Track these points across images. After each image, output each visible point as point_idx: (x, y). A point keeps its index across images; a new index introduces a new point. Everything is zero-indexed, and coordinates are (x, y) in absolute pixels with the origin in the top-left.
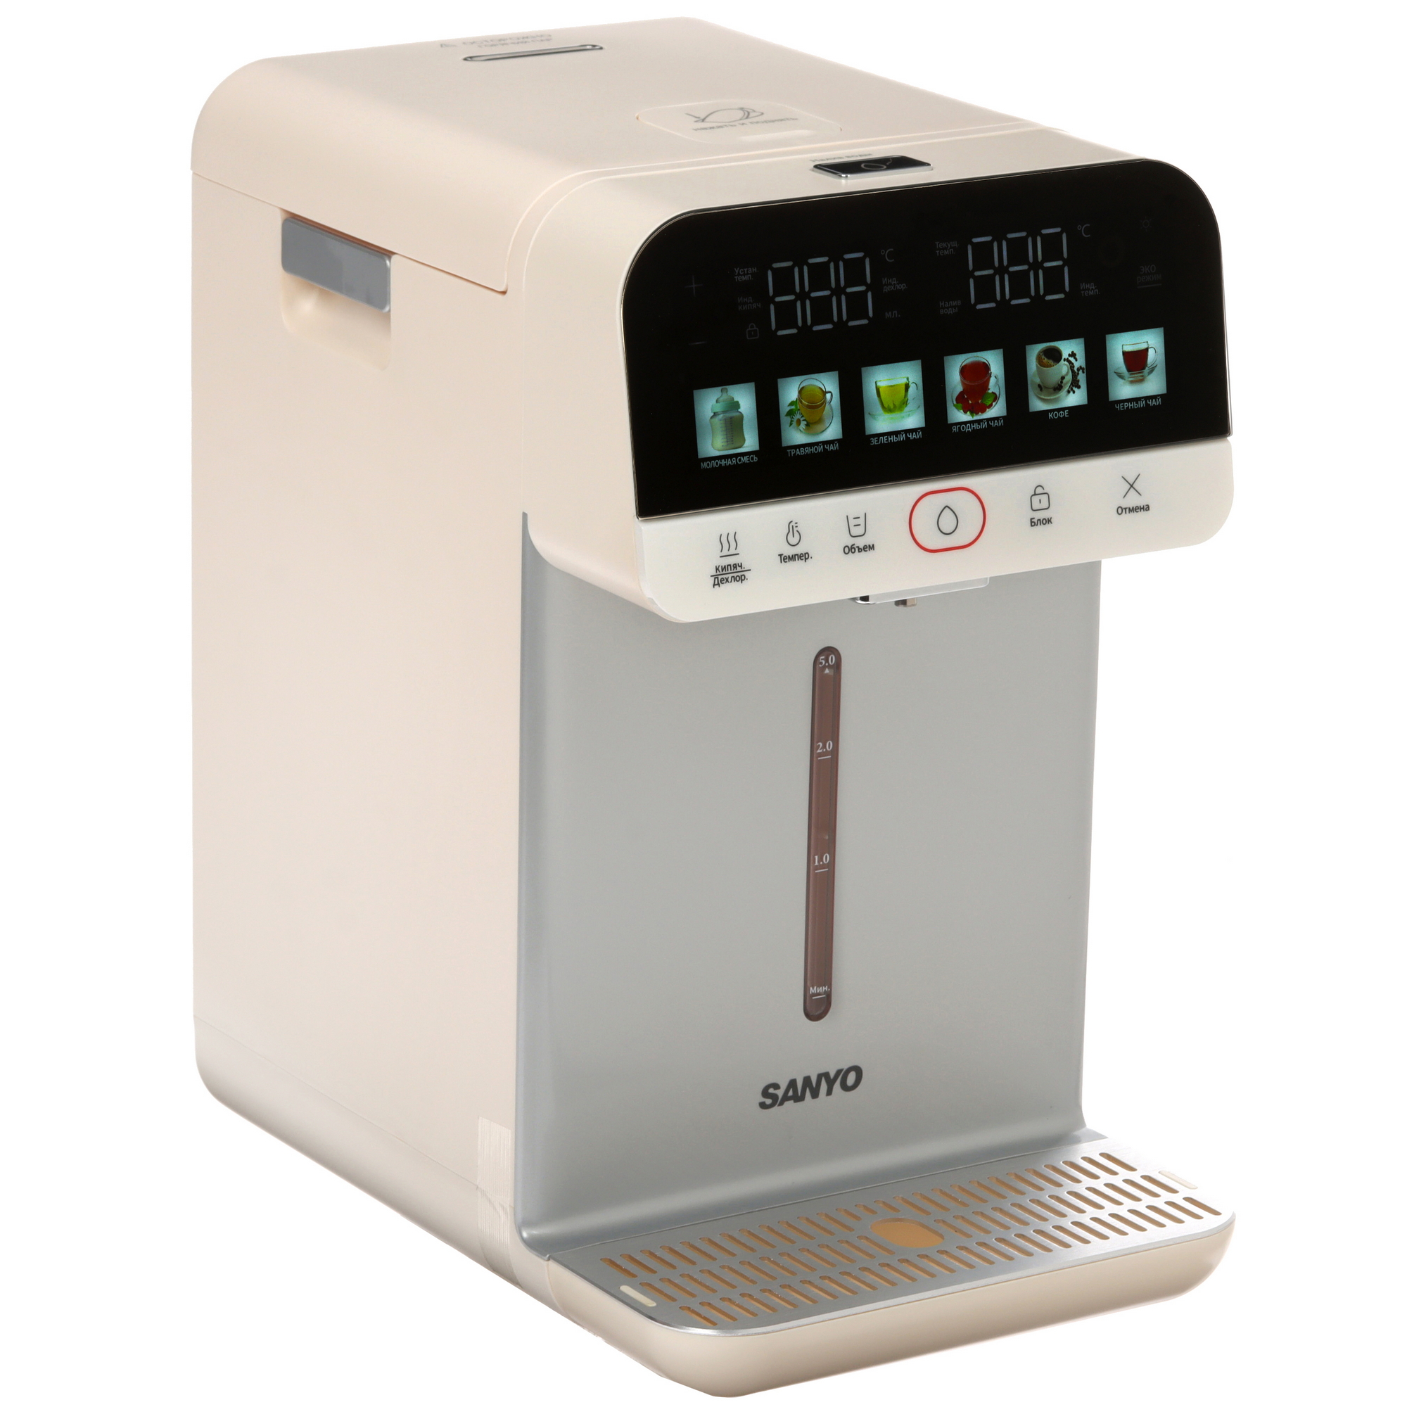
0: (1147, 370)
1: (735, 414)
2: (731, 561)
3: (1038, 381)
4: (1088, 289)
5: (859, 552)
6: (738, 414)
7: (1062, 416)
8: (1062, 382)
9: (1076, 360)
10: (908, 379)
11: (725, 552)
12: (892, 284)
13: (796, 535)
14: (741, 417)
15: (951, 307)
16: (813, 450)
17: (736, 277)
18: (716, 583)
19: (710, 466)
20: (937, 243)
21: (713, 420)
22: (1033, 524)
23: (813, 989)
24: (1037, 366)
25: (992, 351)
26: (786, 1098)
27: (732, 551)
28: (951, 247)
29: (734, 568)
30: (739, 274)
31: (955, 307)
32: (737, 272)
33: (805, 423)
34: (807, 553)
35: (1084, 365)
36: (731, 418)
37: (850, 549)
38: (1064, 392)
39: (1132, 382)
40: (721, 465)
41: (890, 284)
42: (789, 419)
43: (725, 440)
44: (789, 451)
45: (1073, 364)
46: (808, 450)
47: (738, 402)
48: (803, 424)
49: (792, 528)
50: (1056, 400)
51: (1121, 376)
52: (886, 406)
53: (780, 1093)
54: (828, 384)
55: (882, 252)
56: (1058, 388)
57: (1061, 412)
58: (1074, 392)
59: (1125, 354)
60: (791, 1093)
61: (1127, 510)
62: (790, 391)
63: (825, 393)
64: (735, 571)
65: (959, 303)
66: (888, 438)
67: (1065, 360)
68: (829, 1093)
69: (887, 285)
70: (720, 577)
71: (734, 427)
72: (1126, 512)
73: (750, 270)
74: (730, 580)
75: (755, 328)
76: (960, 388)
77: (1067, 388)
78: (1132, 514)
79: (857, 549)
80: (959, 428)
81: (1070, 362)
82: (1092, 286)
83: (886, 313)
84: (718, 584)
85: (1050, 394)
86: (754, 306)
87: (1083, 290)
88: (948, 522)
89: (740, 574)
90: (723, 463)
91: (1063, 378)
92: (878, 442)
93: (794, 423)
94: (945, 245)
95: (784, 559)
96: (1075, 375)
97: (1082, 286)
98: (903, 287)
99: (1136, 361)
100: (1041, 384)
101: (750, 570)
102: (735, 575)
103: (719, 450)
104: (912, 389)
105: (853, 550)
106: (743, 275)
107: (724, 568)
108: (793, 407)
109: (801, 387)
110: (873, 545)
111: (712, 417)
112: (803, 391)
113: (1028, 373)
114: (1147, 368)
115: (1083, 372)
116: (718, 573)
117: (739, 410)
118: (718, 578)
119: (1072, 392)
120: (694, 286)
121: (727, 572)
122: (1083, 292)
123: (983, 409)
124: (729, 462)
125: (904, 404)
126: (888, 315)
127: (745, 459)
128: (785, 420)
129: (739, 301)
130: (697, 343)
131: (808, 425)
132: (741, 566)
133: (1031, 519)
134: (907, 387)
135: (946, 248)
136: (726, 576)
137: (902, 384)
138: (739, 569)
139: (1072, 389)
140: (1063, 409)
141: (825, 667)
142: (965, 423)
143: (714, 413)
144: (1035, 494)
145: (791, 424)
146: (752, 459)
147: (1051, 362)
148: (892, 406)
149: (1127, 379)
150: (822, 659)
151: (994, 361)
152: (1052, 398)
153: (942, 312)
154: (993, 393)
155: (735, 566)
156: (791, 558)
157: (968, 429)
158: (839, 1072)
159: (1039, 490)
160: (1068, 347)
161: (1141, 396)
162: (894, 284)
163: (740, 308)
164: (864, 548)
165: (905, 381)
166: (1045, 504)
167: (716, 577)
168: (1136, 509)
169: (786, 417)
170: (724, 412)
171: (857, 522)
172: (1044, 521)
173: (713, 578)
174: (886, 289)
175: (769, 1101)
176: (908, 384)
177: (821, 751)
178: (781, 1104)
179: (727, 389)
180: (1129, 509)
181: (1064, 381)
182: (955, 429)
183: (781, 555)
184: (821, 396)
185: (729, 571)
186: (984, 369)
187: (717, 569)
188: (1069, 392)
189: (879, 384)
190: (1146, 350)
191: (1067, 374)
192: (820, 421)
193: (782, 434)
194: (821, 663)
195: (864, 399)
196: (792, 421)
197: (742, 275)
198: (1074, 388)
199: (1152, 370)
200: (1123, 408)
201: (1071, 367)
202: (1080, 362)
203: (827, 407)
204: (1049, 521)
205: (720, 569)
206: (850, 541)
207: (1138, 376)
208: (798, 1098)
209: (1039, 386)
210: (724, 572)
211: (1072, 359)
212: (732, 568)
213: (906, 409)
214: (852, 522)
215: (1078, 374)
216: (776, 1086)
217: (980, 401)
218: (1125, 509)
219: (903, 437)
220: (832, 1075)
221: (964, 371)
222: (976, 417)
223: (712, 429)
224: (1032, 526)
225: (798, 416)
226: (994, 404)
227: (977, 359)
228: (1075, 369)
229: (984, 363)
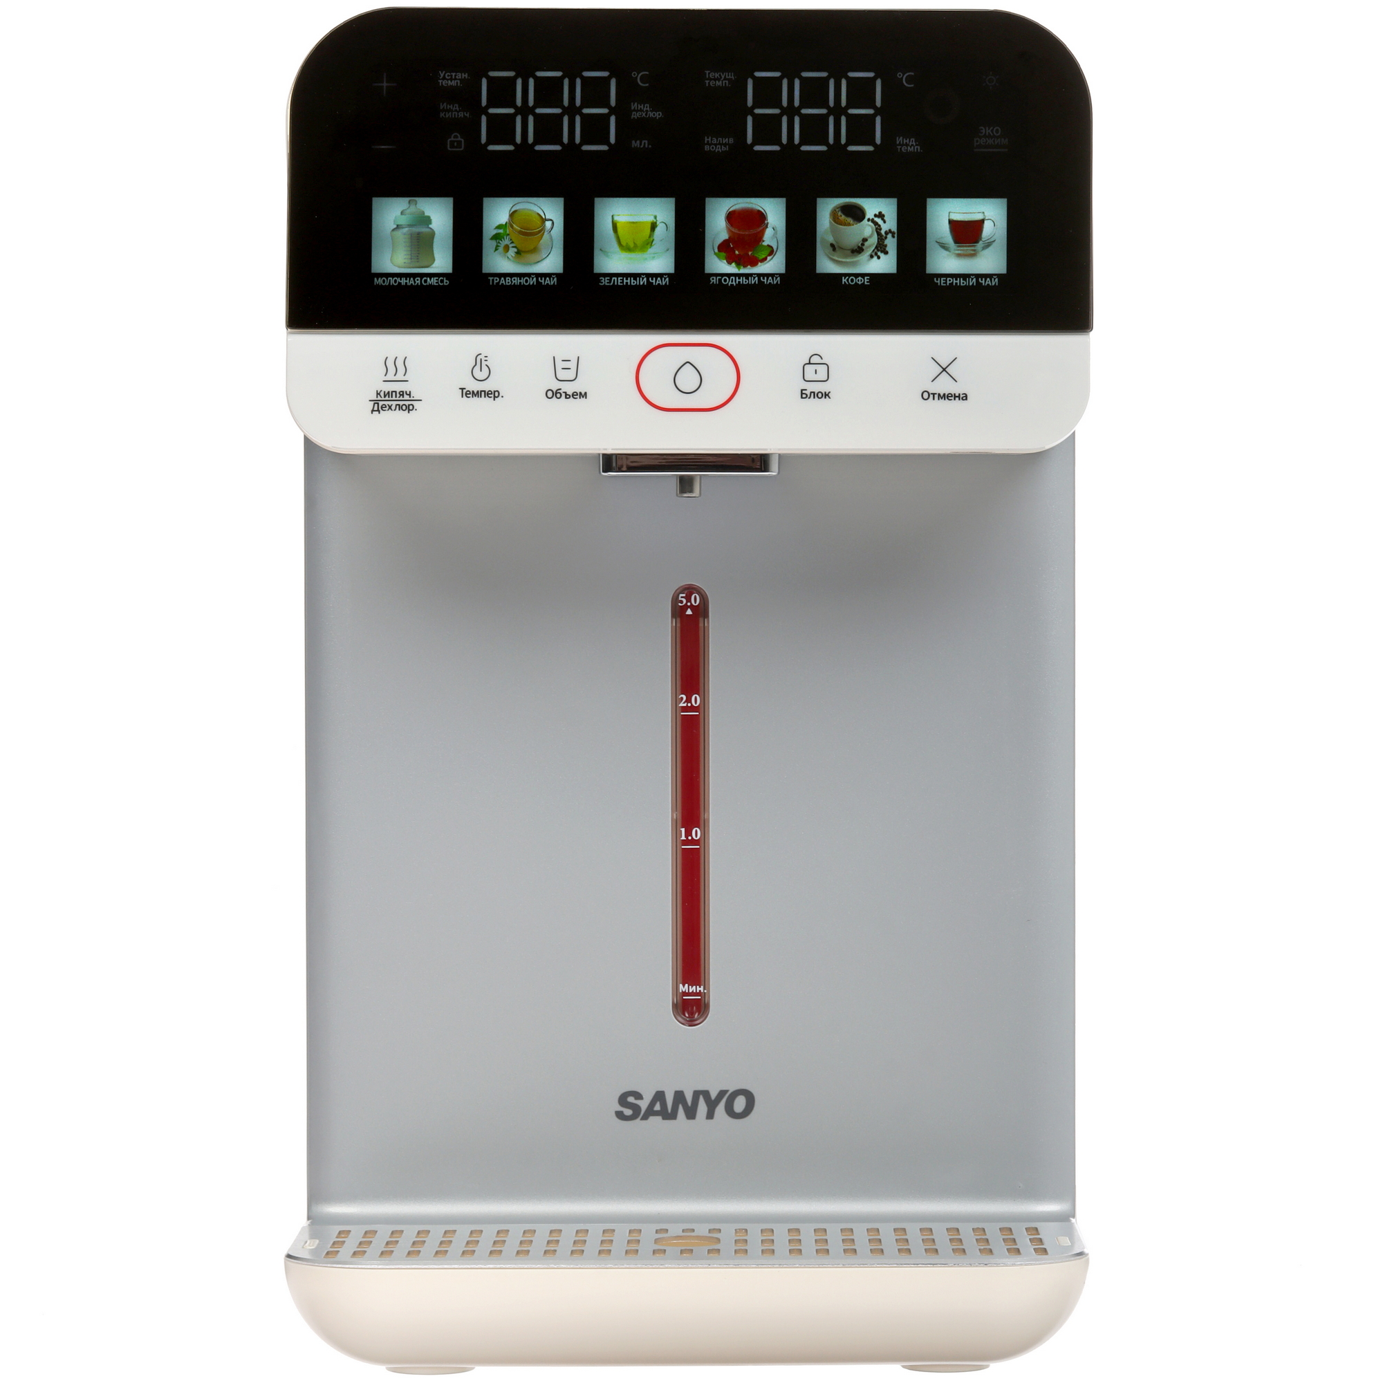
0: (980, 244)
1: (424, 230)
2: (398, 387)
3: (831, 239)
4: (907, 145)
5: (566, 398)
6: (427, 230)
7: (860, 283)
8: (863, 245)
9: (885, 222)
10: (655, 217)
11: (390, 376)
12: (642, 111)
13: (485, 369)
14: (432, 235)
15: (719, 144)
16: (523, 281)
17: (440, 81)
18: (376, 408)
19: (386, 283)
20: (707, 72)
21: (395, 233)
22: (804, 396)
23: (684, 986)
24: (830, 222)
25: (772, 200)
26: (650, 1112)
27: (400, 376)
28: (725, 79)
29: (401, 395)
30: (444, 78)
31: (725, 145)
32: (442, 75)
33: (516, 250)
34: (497, 391)
35: (894, 229)
36: (419, 233)
37: (556, 394)
38: (864, 256)
39: (959, 255)
40: (400, 283)
41: (641, 110)
42: (494, 243)
43: (409, 257)
44: (491, 278)
45: (880, 226)
46: (516, 281)
47: (429, 217)
48: (512, 252)
49: (479, 361)
50: (854, 264)
51: (944, 247)
52: (624, 243)
53: (644, 1104)
54: (551, 211)
55: (634, 74)
56: (859, 250)
57: (860, 278)
58: (879, 258)
59: (951, 222)
60: (657, 1107)
61: (936, 396)
62: (498, 212)
63: (544, 220)
64: (401, 398)
65: (731, 141)
66: (623, 280)
67: (869, 220)
68: (710, 1115)
69: (637, 111)
70: (381, 403)
71: (422, 242)
72: (934, 399)
73: (459, 76)
74: (393, 408)
75: (459, 139)
76: (724, 236)
77: (869, 252)
78: (942, 401)
79: (563, 395)
80: (720, 280)
81: (876, 223)
82: (913, 141)
83: (633, 142)
84: (378, 411)
85: (846, 256)
86: (461, 115)
87: (900, 144)
88: (688, 379)
89: (407, 403)
90: (403, 281)
91: (865, 240)
92: (610, 282)
93: (501, 249)
94: (717, 75)
95: (466, 394)
96: (881, 239)
97: (899, 140)
98: (658, 115)
99: (967, 233)
100: (834, 243)
101: (421, 400)
102: (401, 403)
103: (399, 267)
104: (660, 229)
105: (558, 395)
106: (451, 80)
107: (388, 394)
108: (501, 231)
109: (513, 210)
110: (586, 393)
111: (394, 230)
112: (516, 215)
113: (818, 229)
114: (981, 242)
115: (893, 237)
116: (379, 398)
117: (430, 226)
118: (378, 404)
119: (875, 258)
120: (385, 84)
121: (390, 399)
122: (899, 147)
123: (754, 262)
124: (411, 282)
125: (647, 244)
126: (635, 144)
127: (433, 281)
128: (488, 245)
129: (441, 108)
130: (383, 147)
131: (518, 253)
132: (410, 395)
133: (802, 390)
134: (654, 226)
135: (718, 79)
136: (390, 403)
137: (647, 222)
138: (406, 397)
139: (876, 254)
140: (863, 275)
141: (686, 607)
142: (729, 275)
143: (397, 226)
144: (810, 363)
145: (496, 249)
146: (442, 281)
147: (850, 220)
148: (632, 245)
149: (952, 251)
150: (682, 597)
151: (774, 211)
152: (848, 260)
153: (707, 148)
154: (768, 246)
155: (402, 393)
156: (477, 394)
157: (732, 282)
158: (722, 1093)
159: (815, 359)
160: (871, 206)
161: (970, 272)
162: (647, 111)
163: (442, 115)
164: (573, 395)
165: (651, 219)
166: (822, 374)
167: (376, 402)
168: (948, 397)
169: (491, 241)
170: (410, 226)
171: (566, 365)
172: (820, 395)
173: (373, 402)
174: (635, 115)
175: (628, 1112)
176: (656, 223)
177: (685, 705)
178: (645, 1118)
179: (416, 201)
180: (939, 395)
181: (866, 244)
182: (714, 280)
183: (462, 389)
184: (539, 222)
185: (394, 398)
186: (759, 219)
187: (378, 394)
188: (872, 257)
189: (616, 218)
190: (982, 221)
191: (871, 236)
192: (535, 250)
193: (484, 259)
194: (682, 602)
195: (595, 233)
196: (497, 246)
197: (448, 80)
198: (879, 253)
199: (988, 245)
200: (946, 283)
201: (876, 229)
202: (890, 223)
203: (546, 236)
204: (827, 395)
205: (382, 394)
206: (555, 386)
207: (967, 249)
208: (669, 1115)
209: (832, 245)
210: (387, 398)
211: (879, 220)
212: (398, 395)
213: (651, 250)
214: (560, 365)
215: (886, 238)
216: (638, 1096)
217: (750, 253)
218: (934, 394)
219: (643, 281)
220: (713, 1095)
221: (731, 217)
222: (743, 271)
223: (393, 244)
224: (802, 398)
225: (507, 242)
226: (769, 258)
227: (750, 206)
228: (883, 232)
229: (759, 211)
